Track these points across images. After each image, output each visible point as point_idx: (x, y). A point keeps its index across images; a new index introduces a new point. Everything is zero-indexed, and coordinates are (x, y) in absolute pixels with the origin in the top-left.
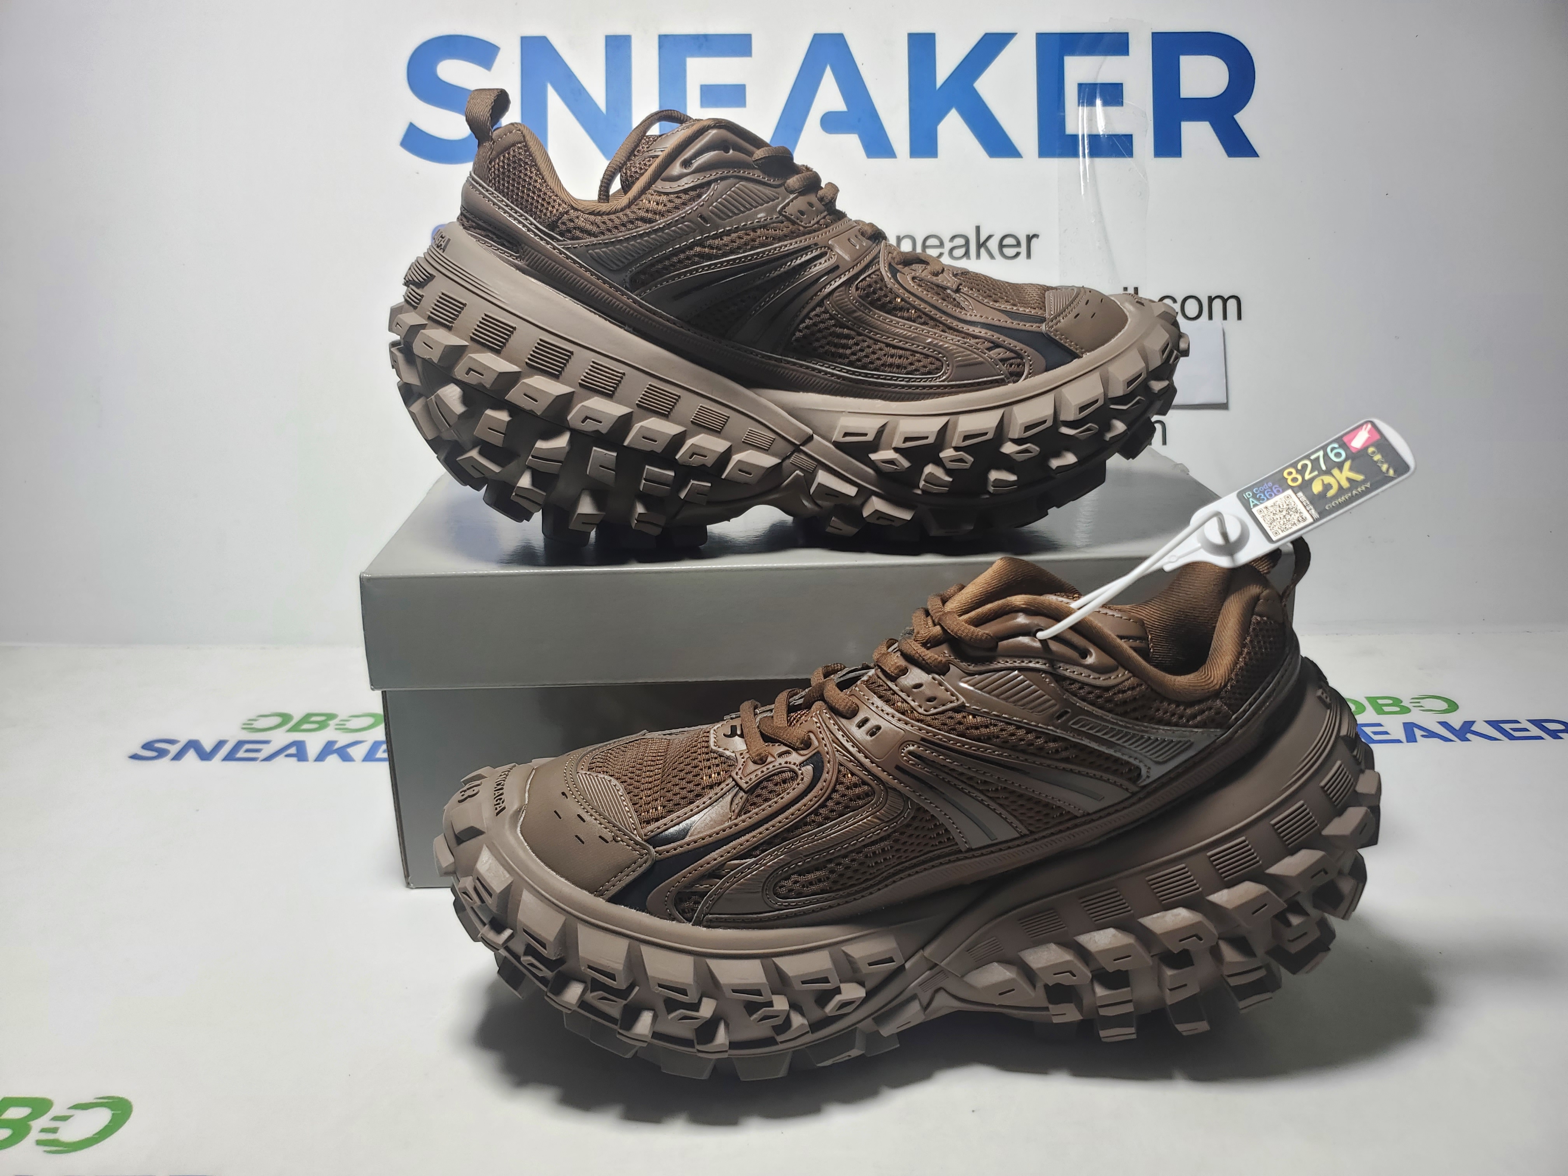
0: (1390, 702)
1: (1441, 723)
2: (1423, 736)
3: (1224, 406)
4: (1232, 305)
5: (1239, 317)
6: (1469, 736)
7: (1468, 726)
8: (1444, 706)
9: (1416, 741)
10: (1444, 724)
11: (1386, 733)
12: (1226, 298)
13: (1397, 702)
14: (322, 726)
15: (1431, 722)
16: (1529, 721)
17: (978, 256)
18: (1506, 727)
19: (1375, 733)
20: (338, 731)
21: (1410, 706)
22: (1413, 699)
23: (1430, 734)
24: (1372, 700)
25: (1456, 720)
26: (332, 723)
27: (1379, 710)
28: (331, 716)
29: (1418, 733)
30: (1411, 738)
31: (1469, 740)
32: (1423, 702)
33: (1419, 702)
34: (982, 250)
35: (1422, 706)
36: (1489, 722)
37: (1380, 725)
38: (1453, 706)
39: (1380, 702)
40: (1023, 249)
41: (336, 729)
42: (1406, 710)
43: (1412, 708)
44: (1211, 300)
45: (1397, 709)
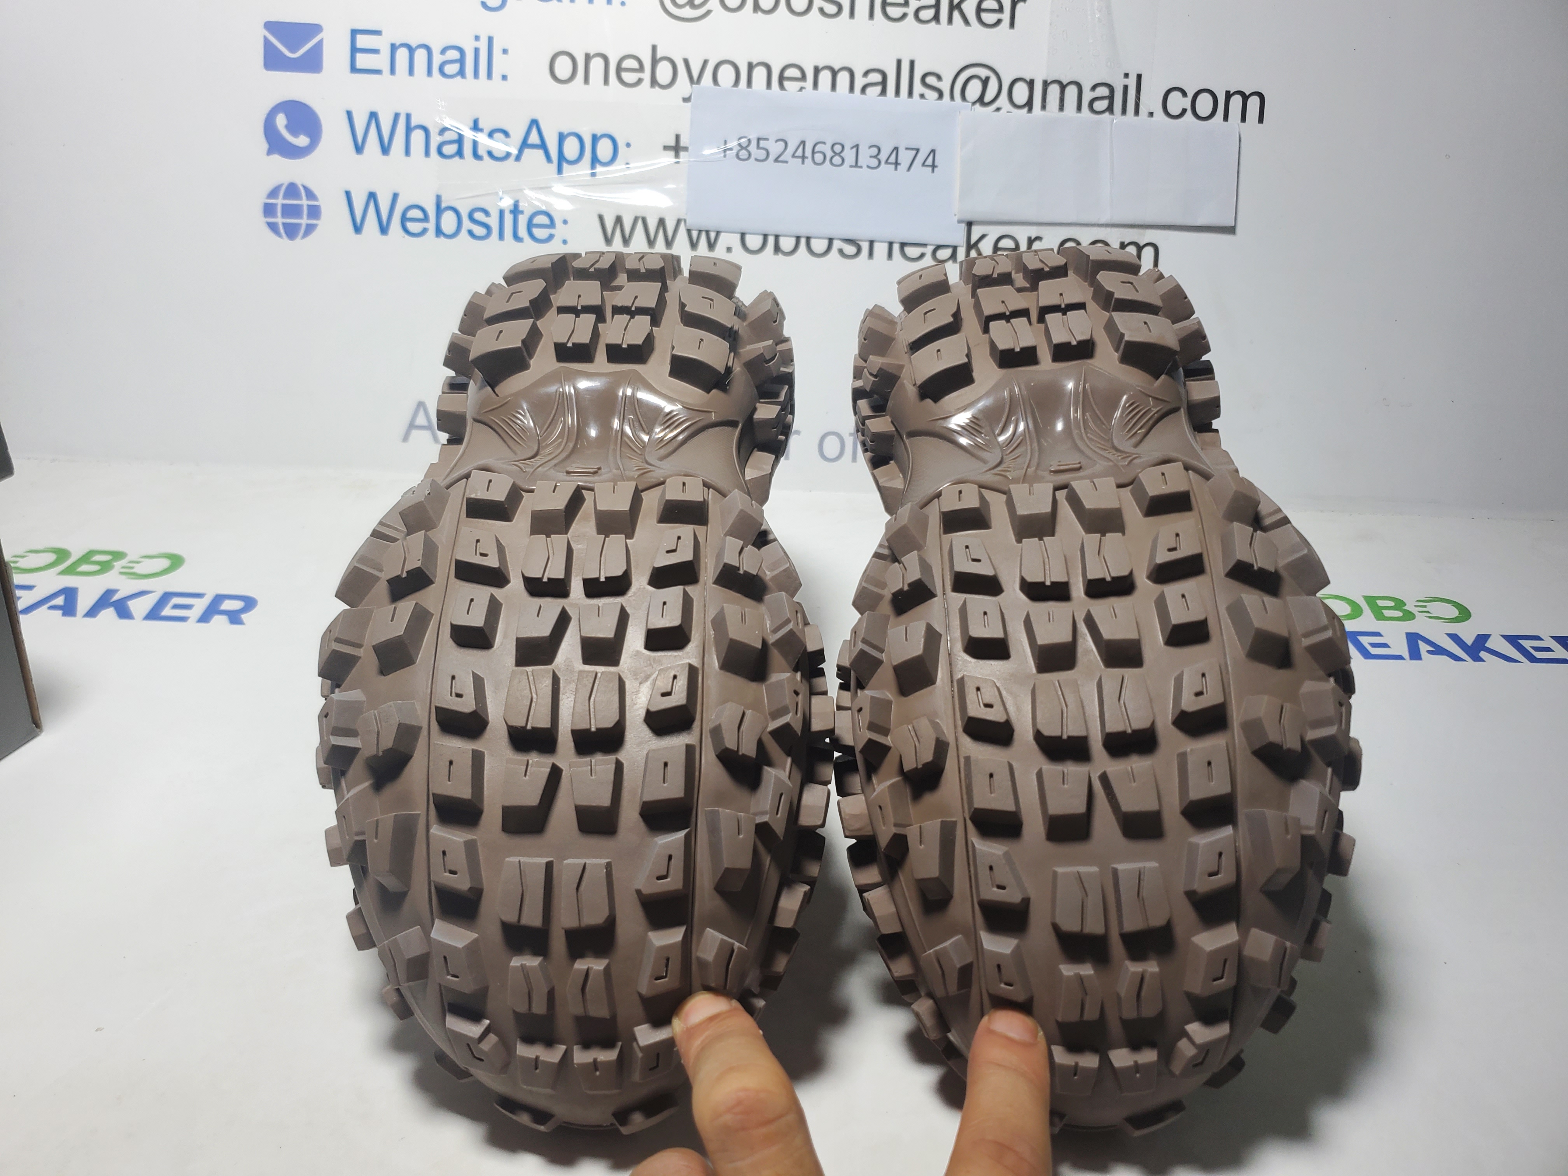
0: (1392, 604)
1: (1451, 636)
2: (1429, 652)
3: (1231, 230)
4: (1254, 103)
5: (1261, 120)
6: (1483, 654)
7: (1482, 640)
8: (1454, 612)
9: (1420, 659)
10: (1455, 637)
11: (1385, 646)
12: (1247, 94)
13: (1399, 604)
14: (105, 567)
15: (1438, 633)
16: (1553, 637)
17: (950, 20)
18: (1527, 644)
19: (1374, 645)
20: (123, 577)
21: (1415, 610)
22: (1418, 601)
23: (1438, 650)
24: (1371, 600)
25: (1468, 632)
26: (118, 565)
27: (1379, 614)
28: (118, 555)
29: (1423, 647)
30: (1415, 654)
31: (1483, 661)
32: (1430, 606)
33: (1425, 607)
34: (956, 14)
35: (1428, 612)
36: (1507, 638)
37: (1378, 634)
38: (1464, 614)
39: (1380, 603)
40: (1006, 16)
41: (121, 573)
42: (1409, 616)
43: (1417, 614)
44: (1228, 95)
45: (1400, 614)
